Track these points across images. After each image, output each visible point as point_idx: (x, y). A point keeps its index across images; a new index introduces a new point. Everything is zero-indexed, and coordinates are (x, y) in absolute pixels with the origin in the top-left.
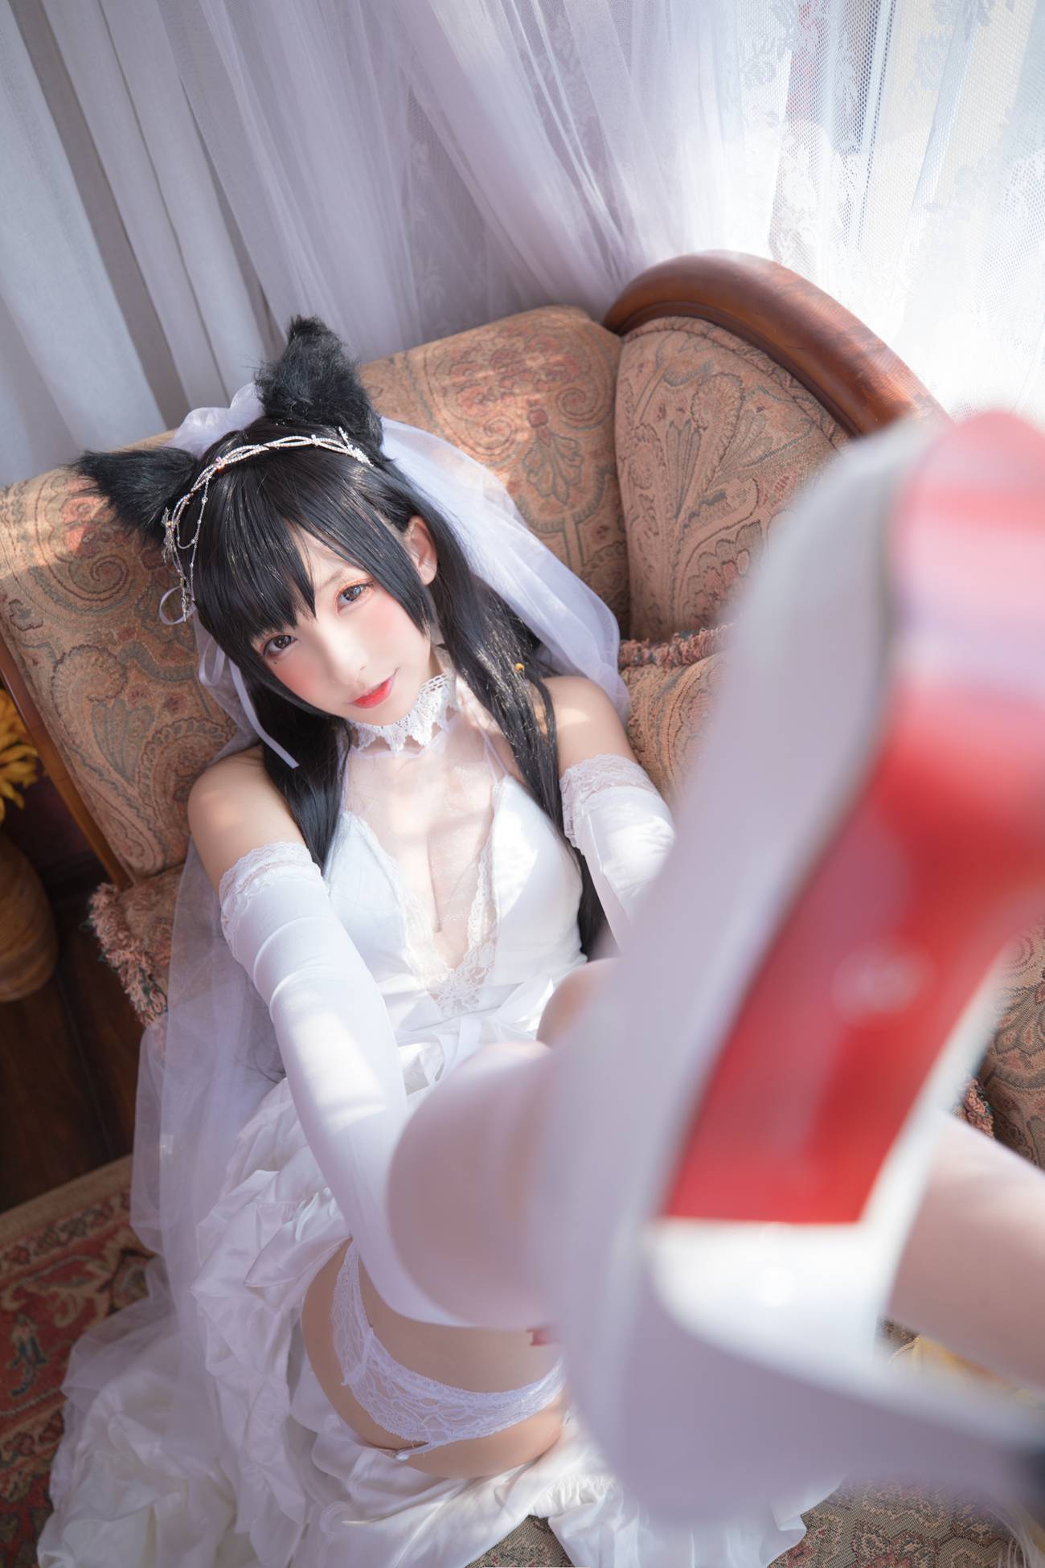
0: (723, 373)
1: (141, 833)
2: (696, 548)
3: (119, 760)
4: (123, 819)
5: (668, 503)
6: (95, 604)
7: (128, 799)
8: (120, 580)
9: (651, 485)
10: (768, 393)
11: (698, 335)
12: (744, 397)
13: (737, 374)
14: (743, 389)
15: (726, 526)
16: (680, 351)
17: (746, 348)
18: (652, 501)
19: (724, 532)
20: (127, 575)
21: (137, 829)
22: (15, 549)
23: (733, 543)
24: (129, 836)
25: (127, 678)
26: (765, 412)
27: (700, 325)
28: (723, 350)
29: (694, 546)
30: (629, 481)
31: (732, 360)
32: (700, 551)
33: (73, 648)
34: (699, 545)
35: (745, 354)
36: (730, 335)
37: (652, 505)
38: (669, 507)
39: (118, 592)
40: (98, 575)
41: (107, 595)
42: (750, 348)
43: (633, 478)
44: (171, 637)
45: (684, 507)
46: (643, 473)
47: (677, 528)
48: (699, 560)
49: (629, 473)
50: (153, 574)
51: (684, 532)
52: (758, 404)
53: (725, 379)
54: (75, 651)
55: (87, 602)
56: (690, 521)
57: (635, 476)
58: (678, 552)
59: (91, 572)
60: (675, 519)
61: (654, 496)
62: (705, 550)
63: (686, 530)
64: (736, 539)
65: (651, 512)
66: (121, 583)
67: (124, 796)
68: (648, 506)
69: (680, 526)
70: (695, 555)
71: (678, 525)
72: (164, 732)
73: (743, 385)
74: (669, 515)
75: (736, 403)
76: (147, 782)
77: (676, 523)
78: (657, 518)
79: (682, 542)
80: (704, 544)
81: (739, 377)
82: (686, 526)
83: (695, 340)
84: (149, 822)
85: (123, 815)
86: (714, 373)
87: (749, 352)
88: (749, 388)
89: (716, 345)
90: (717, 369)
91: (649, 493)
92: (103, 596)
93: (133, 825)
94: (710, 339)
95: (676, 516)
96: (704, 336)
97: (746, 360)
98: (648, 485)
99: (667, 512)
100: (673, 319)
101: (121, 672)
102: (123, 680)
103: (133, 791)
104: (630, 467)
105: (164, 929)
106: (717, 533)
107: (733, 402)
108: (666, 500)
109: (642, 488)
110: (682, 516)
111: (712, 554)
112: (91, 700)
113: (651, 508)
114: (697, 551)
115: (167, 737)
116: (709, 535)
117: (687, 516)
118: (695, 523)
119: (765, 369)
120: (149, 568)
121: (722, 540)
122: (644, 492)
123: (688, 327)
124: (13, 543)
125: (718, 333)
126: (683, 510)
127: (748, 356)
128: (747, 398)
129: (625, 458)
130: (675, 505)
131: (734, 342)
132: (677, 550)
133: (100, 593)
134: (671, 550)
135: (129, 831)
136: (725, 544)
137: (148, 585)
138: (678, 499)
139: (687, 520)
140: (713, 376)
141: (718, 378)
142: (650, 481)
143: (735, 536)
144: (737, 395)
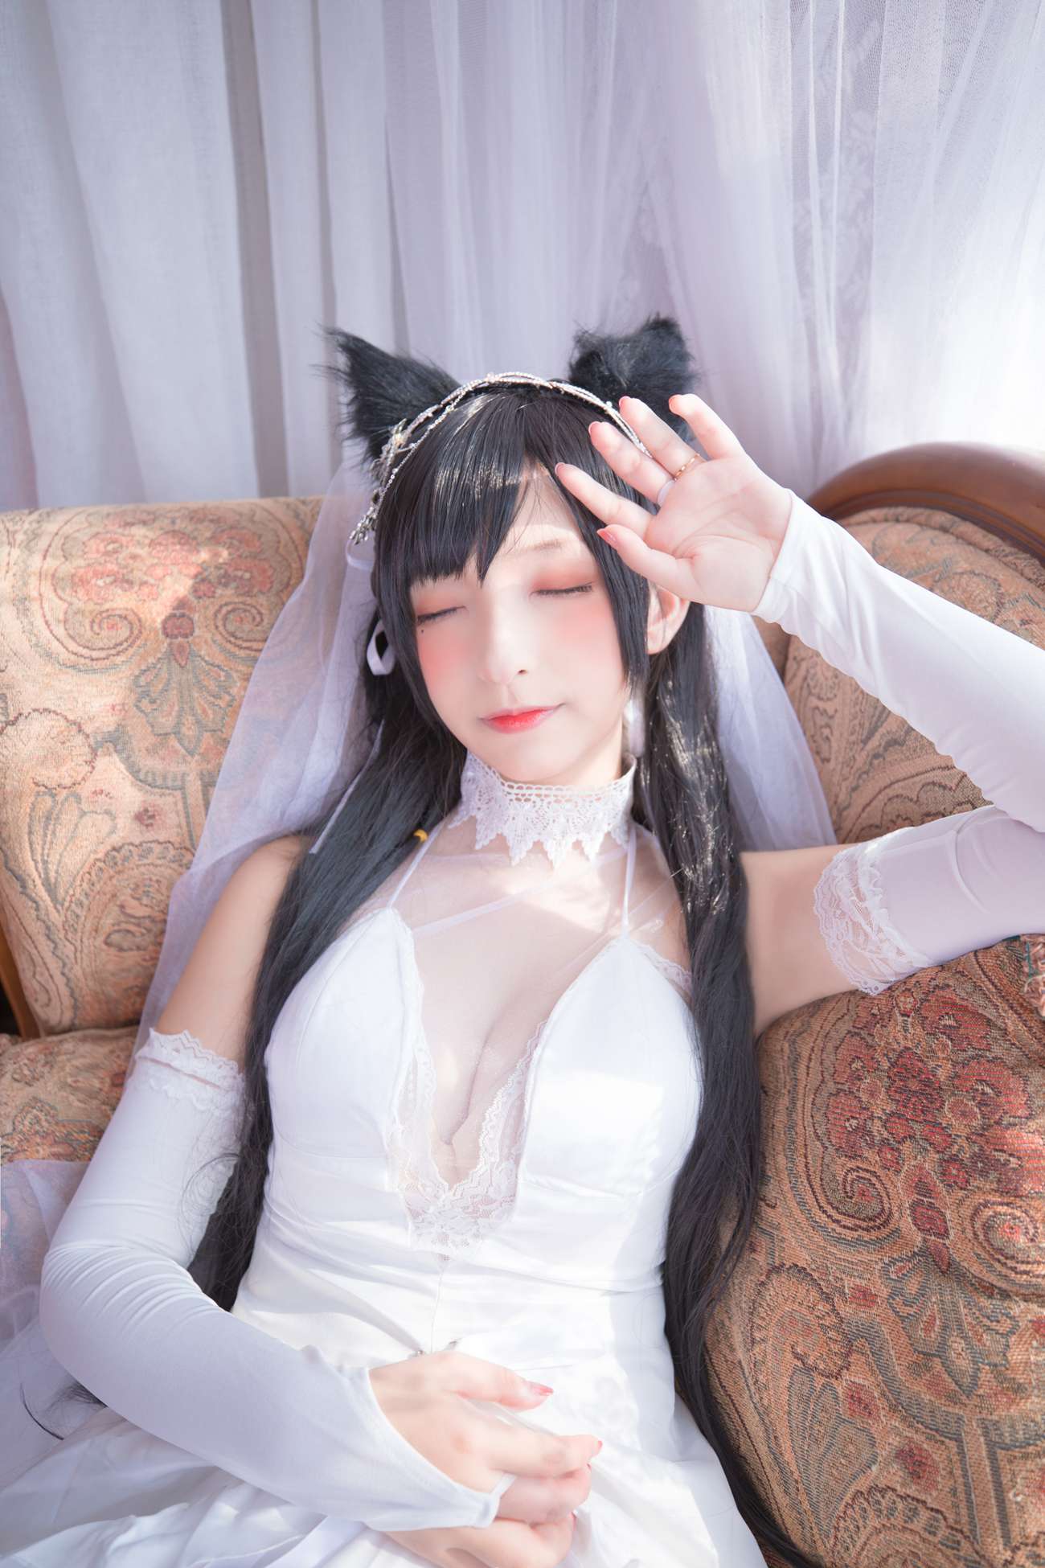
0: (972, 572)
1: (51, 976)
2: (885, 788)
3: (52, 874)
4: (34, 951)
5: (856, 722)
6: (82, 661)
7: (48, 928)
8: (126, 640)
9: (835, 696)
10: (1039, 605)
11: (934, 528)
12: (1002, 604)
13: (993, 576)
14: (1002, 594)
15: (943, 765)
16: (908, 542)
17: (1008, 549)
18: (831, 717)
19: (938, 772)
20: (137, 638)
21: (48, 969)
22: (7, 572)
23: (951, 789)
24: (37, 977)
25: (93, 768)
26: (1034, 627)
27: (942, 518)
28: (971, 548)
29: (882, 784)
30: (801, 688)
31: (985, 560)
32: (890, 792)
33: (34, 710)
34: (892, 783)
35: (1006, 556)
36: (984, 532)
37: (831, 722)
38: (857, 728)
39: (118, 654)
40: (100, 627)
41: (103, 654)
42: (1013, 550)
43: (808, 685)
44: (169, 730)
45: (882, 730)
46: (826, 679)
47: (861, 758)
48: (885, 804)
49: (805, 679)
50: (170, 644)
51: (871, 764)
52: (1023, 615)
53: (975, 579)
54: (35, 715)
55: (73, 657)
56: (886, 749)
57: (812, 684)
58: (854, 789)
59: (93, 622)
60: (861, 745)
61: (836, 711)
62: (900, 791)
63: (876, 762)
64: (957, 785)
65: (826, 732)
66: (125, 645)
67: (44, 922)
68: (823, 723)
69: (868, 756)
70: (880, 797)
71: (864, 753)
72: (123, 851)
73: (1002, 590)
74: (853, 738)
75: (990, 609)
76: (78, 911)
77: (862, 749)
78: (832, 739)
79: (865, 776)
80: (901, 784)
81: (995, 579)
82: (876, 756)
83: (930, 533)
84: (64, 965)
85: (36, 948)
86: (959, 570)
87: (1011, 554)
88: (1010, 595)
89: (960, 541)
90: (964, 566)
91: (830, 707)
92: (95, 654)
93: (45, 964)
94: (952, 534)
95: (865, 742)
96: (944, 530)
97: (1005, 564)
98: (830, 695)
99: (852, 734)
100: (900, 510)
101: (89, 758)
102: (88, 768)
103: (56, 918)
104: (808, 671)
105: (36, 1117)
106: (927, 772)
107: (985, 608)
108: (855, 718)
109: (820, 698)
110: (875, 742)
111: (911, 800)
112: (37, 784)
113: (828, 726)
114: (887, 791)
115: (126, 859)
116: (914, 773)
117: (883, 744)
118: (893, 755)
119: (1031, 576)
120: (167, 635)
121: (934, 784)
122: (821, 705)
123: (922, 519)
124: (8, 564)
125: (967, 528)
126: (877, 736)
127: (1010, 558)
128: (1007, 605)
129: (803, 659)
130: (867, 725)
131: (991, 541)
132: (853, 785)
133: (94, 650)
134: (844, 785)
135: (38, 969)
136: (937, 788)
137: (159, 655)
138: (875, 719)
139: (881, 749)
140: (956, 573)
141: (965, 576)
142: (835, 691)
143: (956, 781)
144: (993, 600)
